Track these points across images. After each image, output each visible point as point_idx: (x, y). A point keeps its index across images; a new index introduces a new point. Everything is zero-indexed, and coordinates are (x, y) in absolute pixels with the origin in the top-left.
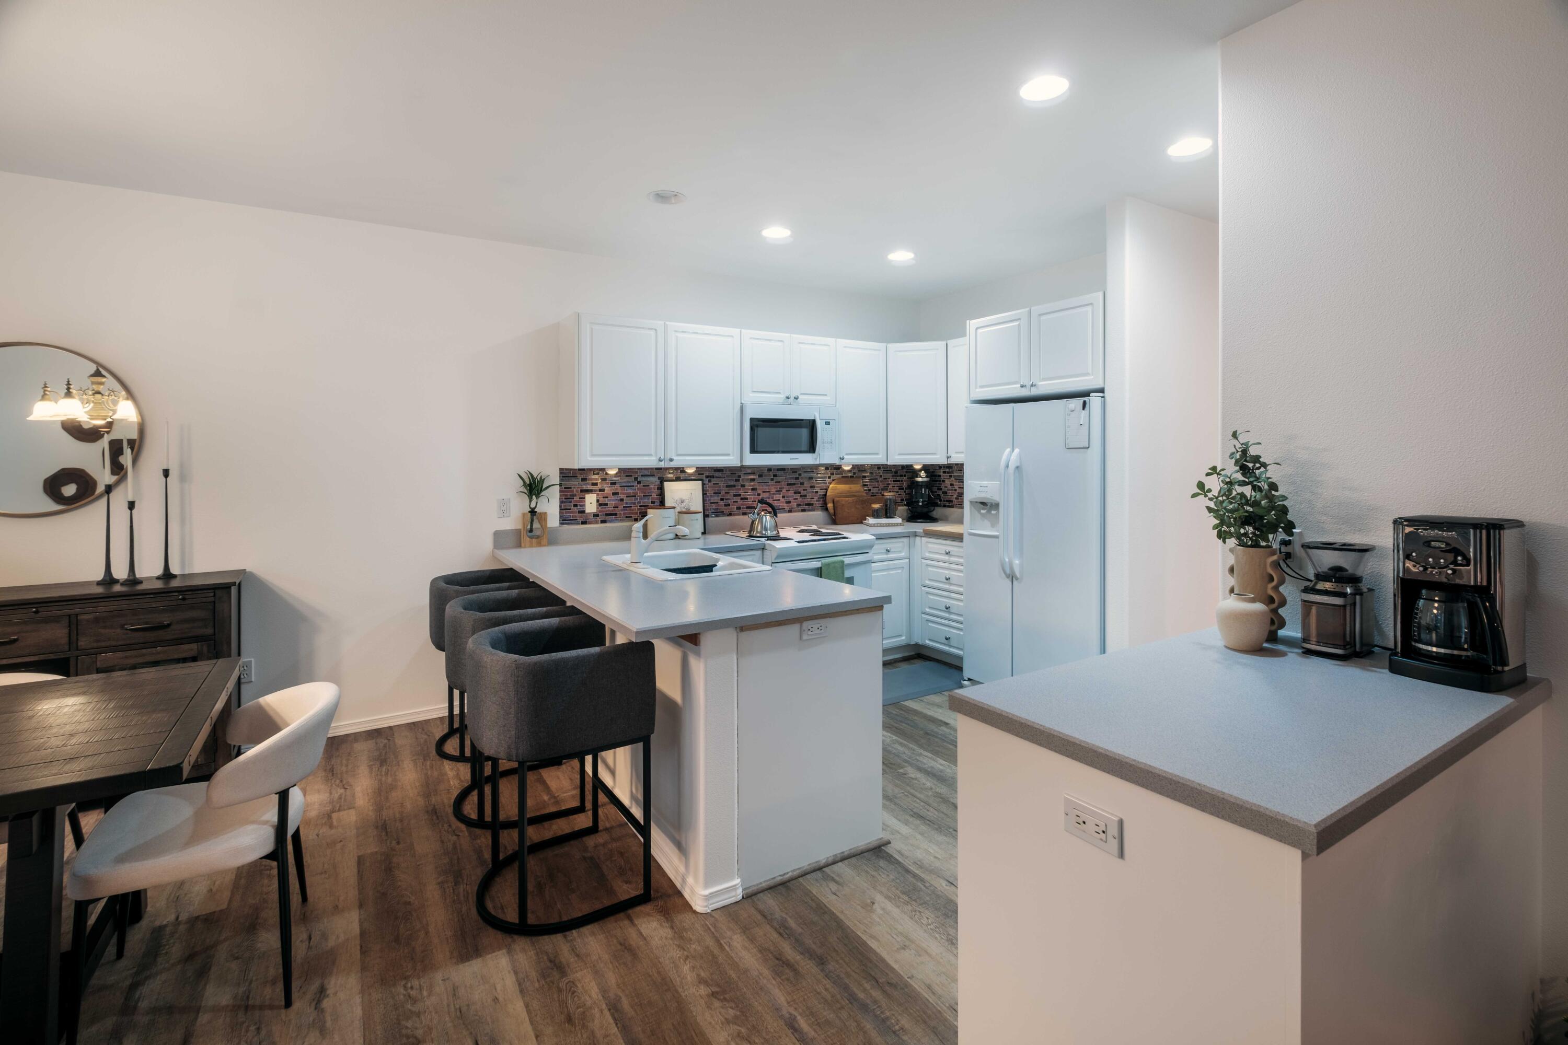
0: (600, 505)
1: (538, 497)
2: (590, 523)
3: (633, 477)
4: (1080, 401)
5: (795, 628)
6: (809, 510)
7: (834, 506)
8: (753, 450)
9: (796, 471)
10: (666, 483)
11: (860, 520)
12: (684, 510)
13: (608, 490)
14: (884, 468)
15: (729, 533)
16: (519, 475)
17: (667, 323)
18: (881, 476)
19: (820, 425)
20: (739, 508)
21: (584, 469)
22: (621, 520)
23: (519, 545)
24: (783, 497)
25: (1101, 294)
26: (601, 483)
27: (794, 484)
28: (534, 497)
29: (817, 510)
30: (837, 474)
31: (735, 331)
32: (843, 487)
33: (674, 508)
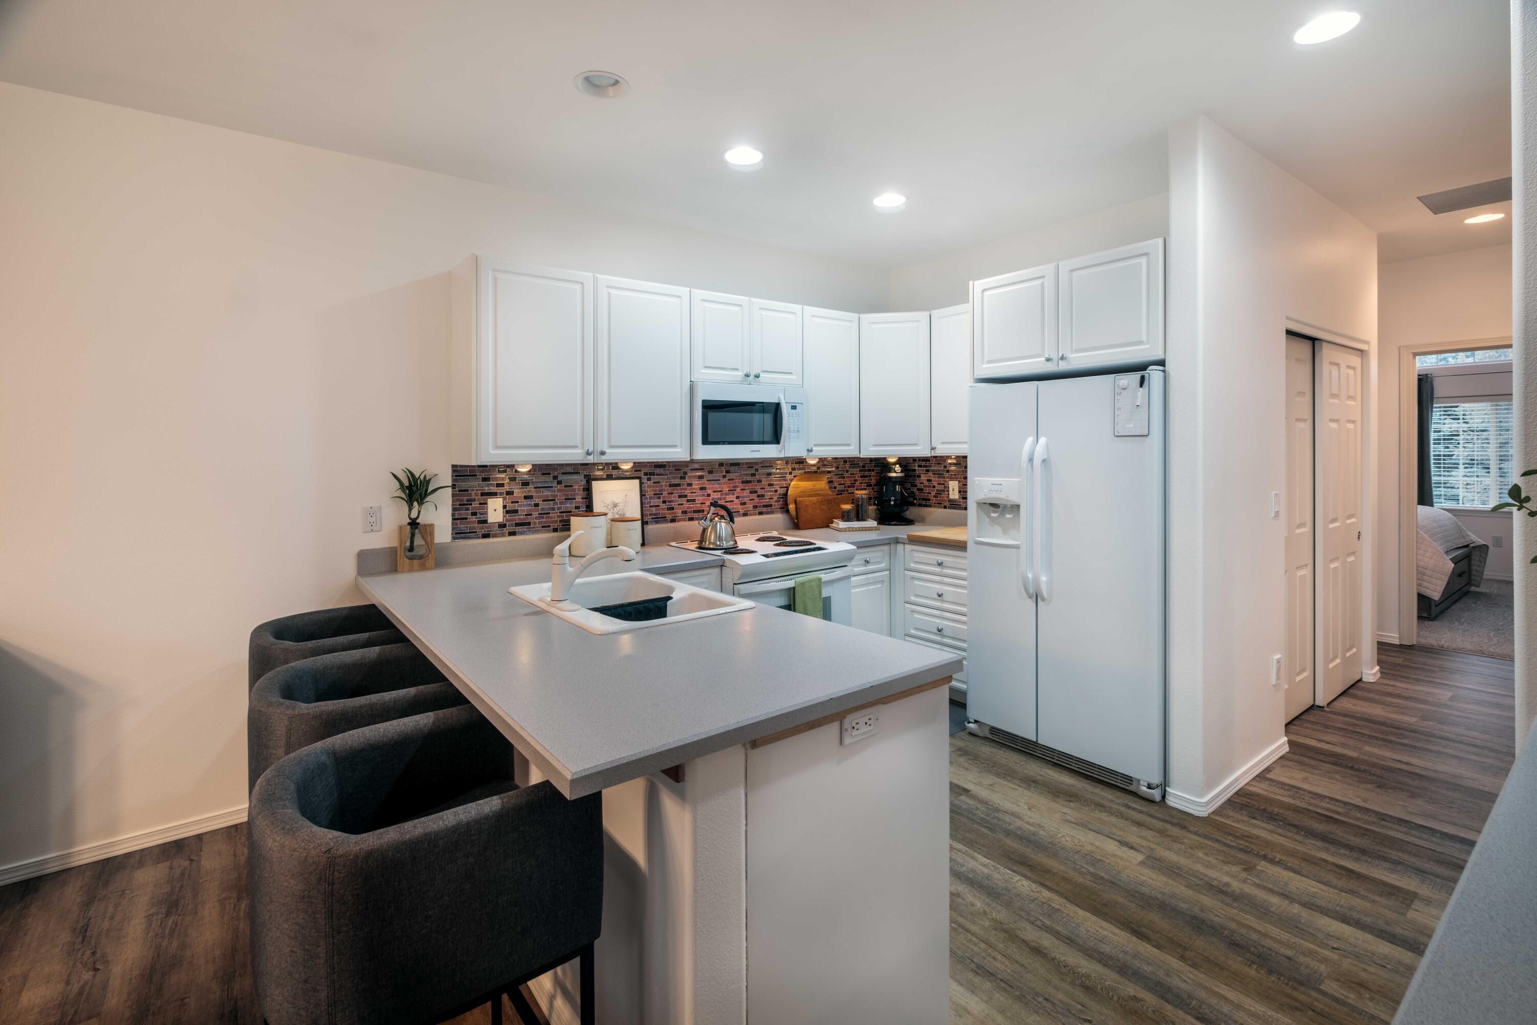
0: (508, 512)
1: (421, 503)
2: (495, 536)
3: (552, 475)
4: (1136, 376)
5: (834, 727)
6: (767, 513)
7: (796, 508)
8: (706, 441)
9: (751, 465)
10: (594, 484)
11: (826, 524)
12: (617, 516)
13: (518, 492)
14: (852, 462)
15: (673, 544)
16: (393, 475)
17: (597, 275)
18: (847, 471)
19: (785, 410)
20: (684, 512)
21: (486, 466)
22: (536, 531)
23: (394, 569)
24: (738, 498)
25: (1160, 241)
26: (509, 484)
27: (750, 482)
28: (415, 504)
29: (777, 512)
30: (799, 469)
31: (684, 291)
32: (806, 485)
33: (606, 514)
